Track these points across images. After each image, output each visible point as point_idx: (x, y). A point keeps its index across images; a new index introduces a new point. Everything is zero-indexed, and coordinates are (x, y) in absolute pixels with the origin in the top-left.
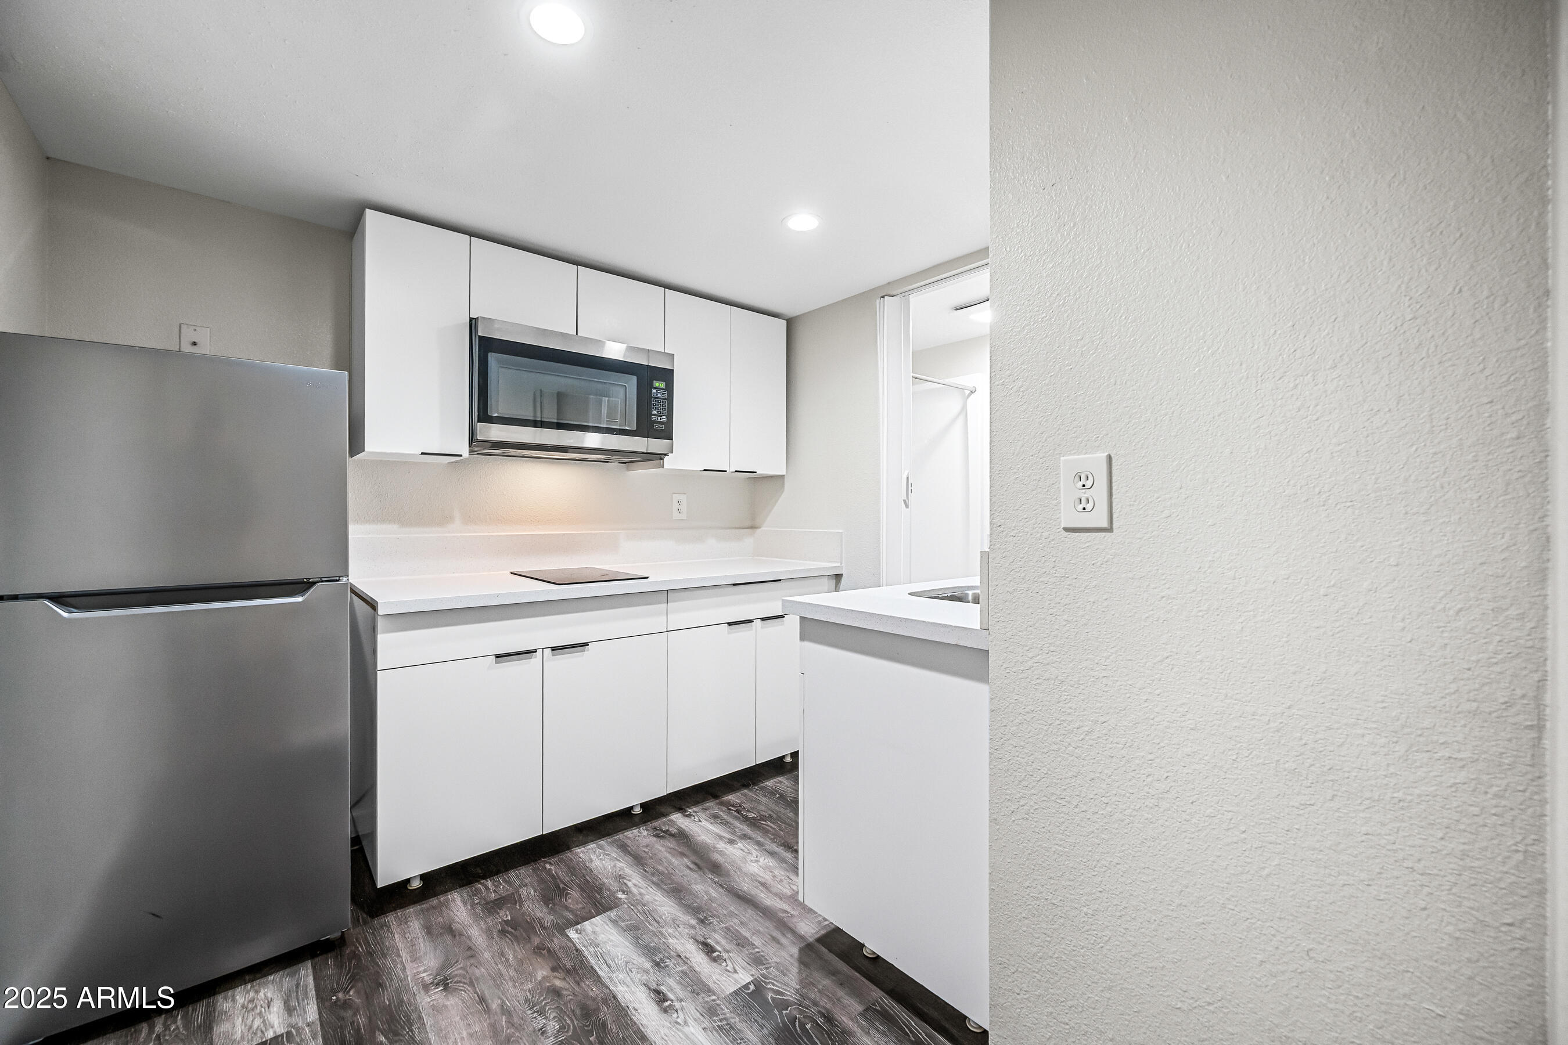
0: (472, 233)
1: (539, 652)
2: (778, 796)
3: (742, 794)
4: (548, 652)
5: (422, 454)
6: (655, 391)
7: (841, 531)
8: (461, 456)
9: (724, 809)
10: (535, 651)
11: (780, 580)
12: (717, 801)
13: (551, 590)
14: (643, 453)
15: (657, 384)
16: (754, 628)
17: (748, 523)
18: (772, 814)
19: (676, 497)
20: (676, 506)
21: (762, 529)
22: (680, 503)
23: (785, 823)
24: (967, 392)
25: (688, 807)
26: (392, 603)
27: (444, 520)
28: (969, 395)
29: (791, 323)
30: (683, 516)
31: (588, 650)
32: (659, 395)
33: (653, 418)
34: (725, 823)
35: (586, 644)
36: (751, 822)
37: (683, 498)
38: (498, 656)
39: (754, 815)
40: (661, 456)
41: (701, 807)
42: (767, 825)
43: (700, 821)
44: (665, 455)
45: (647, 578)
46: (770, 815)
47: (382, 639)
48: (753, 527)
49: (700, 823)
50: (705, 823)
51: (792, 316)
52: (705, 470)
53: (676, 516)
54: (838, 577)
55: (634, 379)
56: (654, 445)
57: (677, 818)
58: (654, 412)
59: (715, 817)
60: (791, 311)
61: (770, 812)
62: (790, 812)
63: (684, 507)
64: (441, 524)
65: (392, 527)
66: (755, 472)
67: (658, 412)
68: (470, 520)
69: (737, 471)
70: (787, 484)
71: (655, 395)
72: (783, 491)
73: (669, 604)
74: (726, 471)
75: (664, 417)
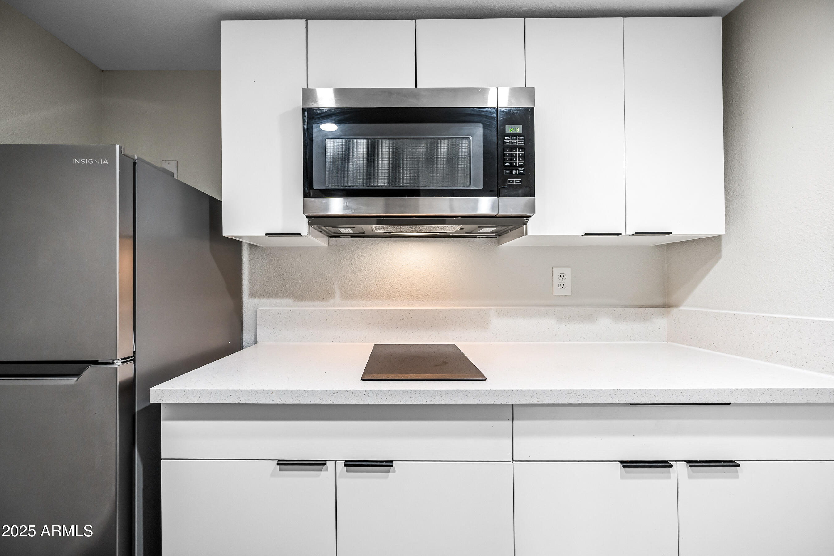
1: (330, 465)
4: (341, 465)
5: (266, 234)
6: (508, 138)
8: (299, 234)
10: (324, 463)
11: (729, 404)
14: (493, 217)
15: (511, 129)
16: (673, 475)
17: (660, 300)
19: (557, 272)
20: (556, 281)
21: (681, 308)
22: (562, 277)
30: (567, 292)
31: (394, 471)
32: (514, 143)
33: (507, 172)
35: (390, 464)
37: (567, 272)
38: (280, 463)
44: (527, 218)
48: (667, 306)
53: (558, 291)
55: (478, 128)
56: (509, 205)
58: (507, 164)
63: (567, 281)
64: (324, 299)
65: (289, 301)
66: (671, 233)
67: (512, 163)
68: (347, 295)
69: (637, 233)
70: (726, 249)
71: (507, 143)
72: (720, 258)
73: (514, 422)
74: (620, 234)
75: (522, 169)
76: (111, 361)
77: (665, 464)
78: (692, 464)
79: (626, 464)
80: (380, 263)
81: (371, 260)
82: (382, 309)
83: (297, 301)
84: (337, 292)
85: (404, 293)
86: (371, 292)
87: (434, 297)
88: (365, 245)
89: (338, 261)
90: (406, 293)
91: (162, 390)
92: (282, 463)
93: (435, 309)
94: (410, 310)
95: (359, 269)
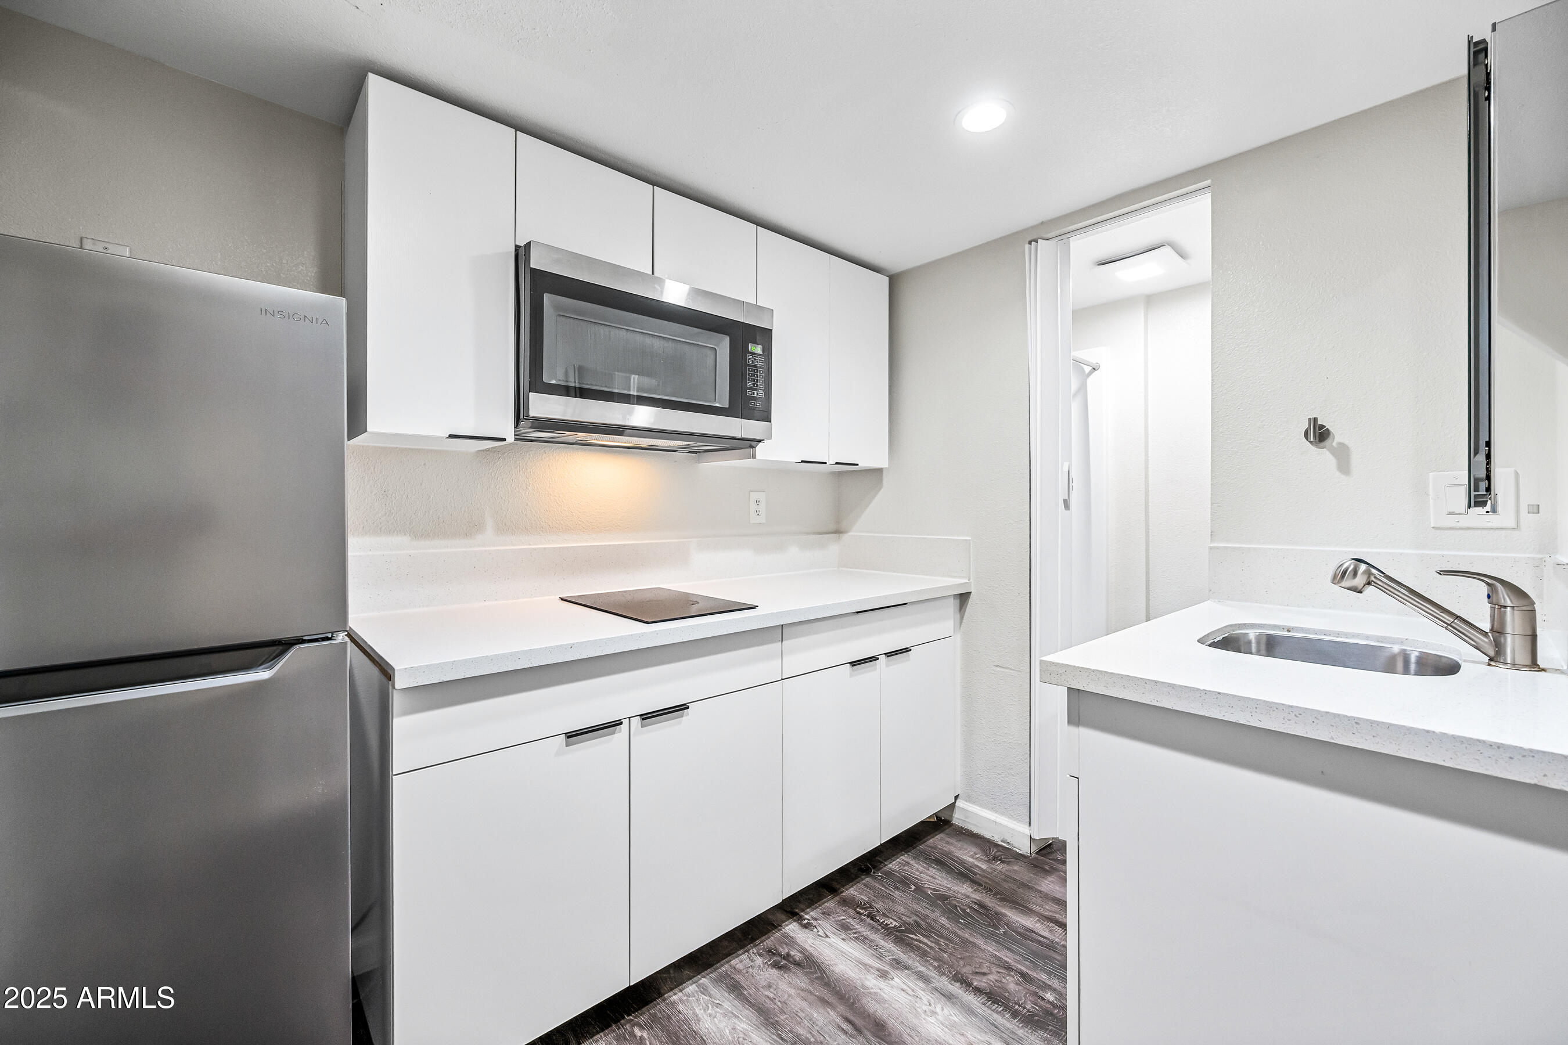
0: (519, 126)
1: (626, 722)
2: (913, 887)
3: (865, 885)
4: (636, 722)
5: (451, 436)
6: (750, 357)
7: (968, 538)
8: (504, 440)
9: (851, 912)
10: (619, 723)
11: (906, 604)
12: (837, 898)
13: (643, 634)
14: (735, 439)
15: (752, 347)
16: (878, 667)
17: (832, 527)
18: (918, 919)
19: (754, 496)
20: (753, 507)
21: (850, 534)
22: (758, 502)
23: (942, 937)
24: (1087, 369)
25: (803, 910)
26: (417, 668)
27: (471, 528)
28: (1090, 373)
29: (895, 281)
30: (762, 519)
31: (688, 714)
32: (756, 363)
33: (749, 393)
34: (862, 939)
35: (684, 707)
36: (896, 936)
37: (762, 497)
38: (570, 735)
39: (895, 923)
40: (750, 443)
41: (819, 910)
42: (920, 942)
43: (827, 936)
44: (760, 441)
45: (754, 607)
46: (916, 921)
47: (401, 725)
48: (838, 532)
49: (827, 940)
50: (835, 940)
51: (894, 273)
52: (802, 462)
53: (755, 519)
54: (963, 598)
55: (726, 341)
56: (750, 428)
57: (791, 928)
58: (750, 384)
59: (845, 927)
60: (896, 262)
61: (915, 918)
62: (941, 916)
63: (762, 507)
64: (467, 535)
65: (401, 540)
66: (858, 465)
67: (754, 384)
69: (837, 463)
70: (886, 479)
71: (750, 362)
72: (881, 488)
73: (783, 642)
74: (826, 463)
75: (761, 392)
76: (330, 635)
77: (873, 659)
78: (888, 655)
79: (854, 664)
81: (543, 475)
83: (418, 539)
84: (489, 523)
86: (542, 523)
89: (491, 475)
91: (417, 667)
92: (572, 736)
95: (525, 488)
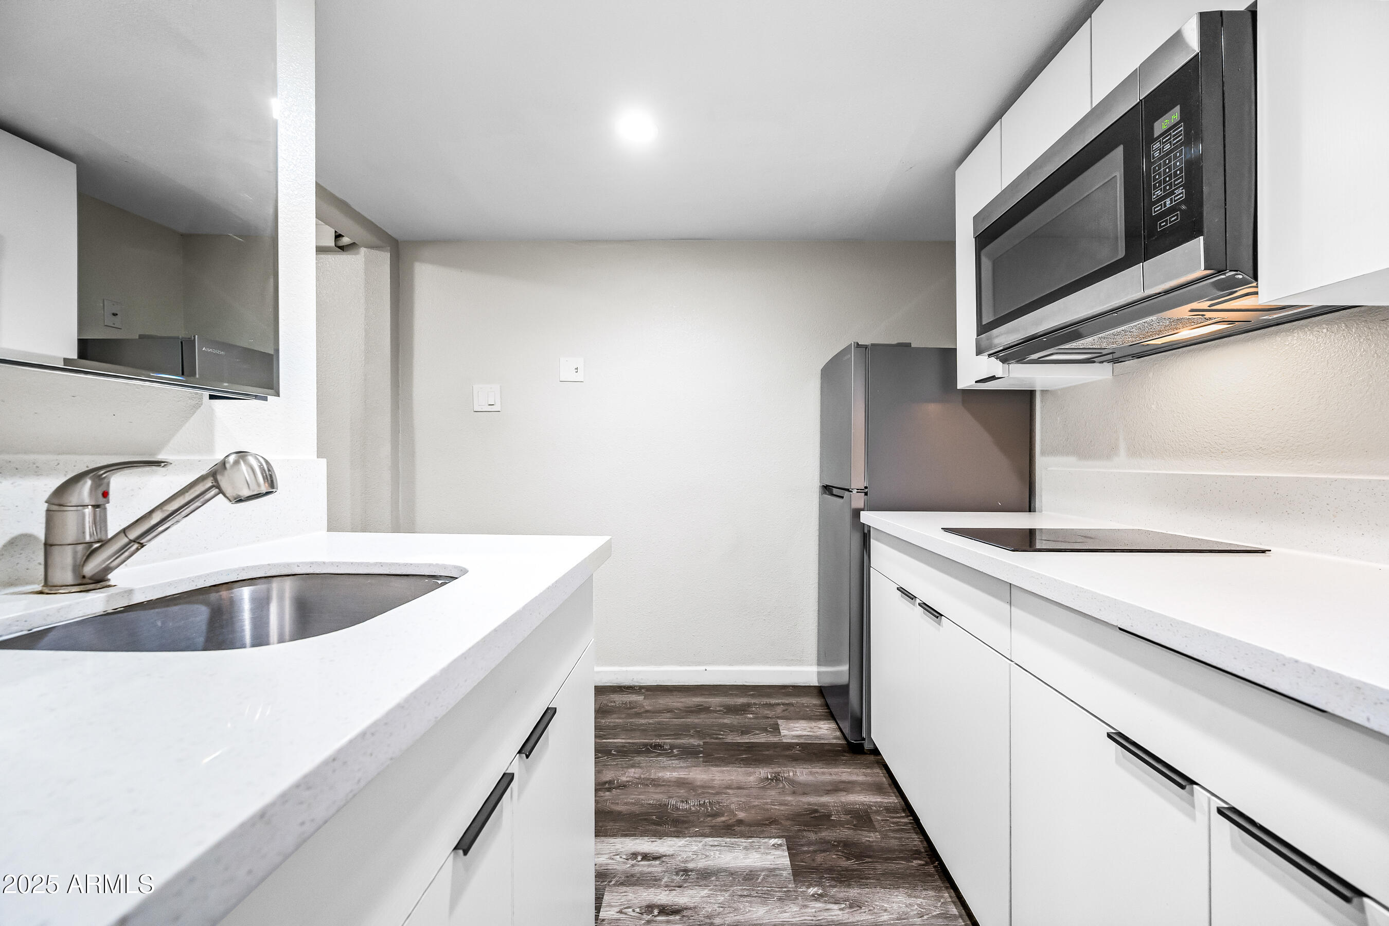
5: (977, 382)
6: (1158, 145)
15: (1162, 125)
32: (1168, 147)
33: (1156, 210)
35: (940, 616)
58: (1157, 193)
64: (1108, 457)
65: (1072, 459)
67: (1165, 188)
68: (1135, 452)
73: (1012, 607)
80: (1178, 393)
82: (1172, 474)
84: (1122, 446)
85: (1217, 446)
86: (1165, 445)
87: (1274, 453)
88: (1157, 365)
90: (1220, 444)
93: (1263, 477)
94: (1217, 477)
95: (1150, 407)
